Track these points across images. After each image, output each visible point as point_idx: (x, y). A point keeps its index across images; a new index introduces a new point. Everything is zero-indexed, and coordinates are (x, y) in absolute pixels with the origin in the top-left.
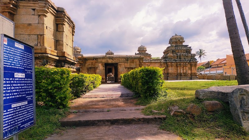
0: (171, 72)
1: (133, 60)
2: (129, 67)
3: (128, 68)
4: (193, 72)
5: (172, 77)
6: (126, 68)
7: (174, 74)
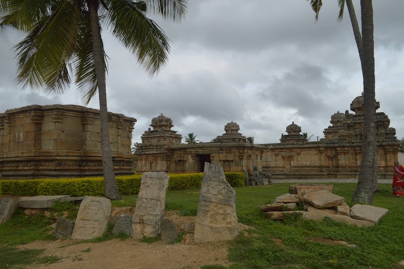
0: (343, 164)
1: (230, 150)
2: (224, 159)
3: (224, 161)
4: (389, 164)
5: (345, 173)
6: (220, 161)
7: (349, 167)
